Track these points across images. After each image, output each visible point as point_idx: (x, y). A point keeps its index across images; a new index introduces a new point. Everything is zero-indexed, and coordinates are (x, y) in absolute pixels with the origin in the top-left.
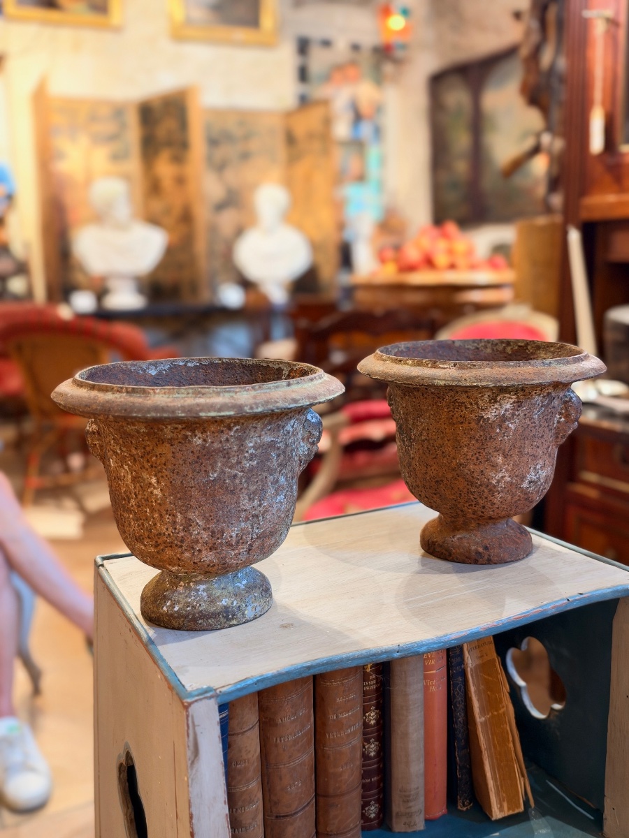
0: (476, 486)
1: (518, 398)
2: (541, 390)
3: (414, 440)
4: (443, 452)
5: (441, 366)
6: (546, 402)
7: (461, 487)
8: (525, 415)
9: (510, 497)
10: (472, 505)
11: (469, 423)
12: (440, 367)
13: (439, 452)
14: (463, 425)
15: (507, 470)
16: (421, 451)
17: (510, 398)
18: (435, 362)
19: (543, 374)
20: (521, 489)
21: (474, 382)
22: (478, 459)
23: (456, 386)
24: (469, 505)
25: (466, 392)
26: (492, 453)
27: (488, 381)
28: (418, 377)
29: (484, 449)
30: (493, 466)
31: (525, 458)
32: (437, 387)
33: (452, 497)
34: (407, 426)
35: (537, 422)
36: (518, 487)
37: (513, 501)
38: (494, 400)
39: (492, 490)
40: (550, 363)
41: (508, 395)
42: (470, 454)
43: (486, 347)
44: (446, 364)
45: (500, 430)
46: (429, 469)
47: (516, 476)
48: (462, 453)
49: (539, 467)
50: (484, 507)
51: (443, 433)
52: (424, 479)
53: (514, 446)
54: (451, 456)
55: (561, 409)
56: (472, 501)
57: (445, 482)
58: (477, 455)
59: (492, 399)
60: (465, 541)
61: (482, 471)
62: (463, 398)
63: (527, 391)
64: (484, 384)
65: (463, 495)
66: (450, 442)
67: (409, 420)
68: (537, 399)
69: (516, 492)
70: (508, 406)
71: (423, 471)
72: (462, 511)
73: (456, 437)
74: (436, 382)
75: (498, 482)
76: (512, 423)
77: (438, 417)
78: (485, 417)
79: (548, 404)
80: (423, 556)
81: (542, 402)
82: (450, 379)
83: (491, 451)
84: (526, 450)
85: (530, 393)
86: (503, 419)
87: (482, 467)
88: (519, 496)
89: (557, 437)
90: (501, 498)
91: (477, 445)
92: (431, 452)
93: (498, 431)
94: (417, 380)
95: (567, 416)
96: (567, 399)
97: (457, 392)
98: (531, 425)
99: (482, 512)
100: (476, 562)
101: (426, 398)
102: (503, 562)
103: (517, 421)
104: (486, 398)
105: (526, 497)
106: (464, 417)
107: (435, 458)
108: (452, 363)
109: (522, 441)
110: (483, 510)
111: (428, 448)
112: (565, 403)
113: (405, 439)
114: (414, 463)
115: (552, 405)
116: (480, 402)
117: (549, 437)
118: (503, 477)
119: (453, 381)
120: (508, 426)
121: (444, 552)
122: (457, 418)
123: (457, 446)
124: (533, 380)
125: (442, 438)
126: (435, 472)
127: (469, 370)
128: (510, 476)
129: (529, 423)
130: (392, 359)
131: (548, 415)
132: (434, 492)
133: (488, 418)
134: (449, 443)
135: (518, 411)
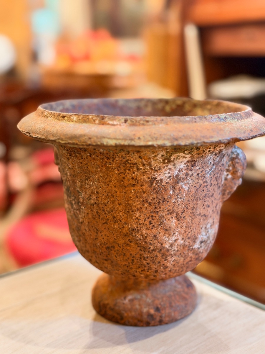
0: (149, 252)
1: (192, 156)
2: (214, 148)
3: (83, 203)
4: (114, 217)
5: (111, 122)
6: (218, 159)
7: (133, 253)
8: (198, 174)
9: (182, 259)
10: (144, 270)
11: (142, 186)
12: (108, 124)
13: (110, 217)
14: (136, 188)
15: (180, 233)
16: (90, 216)
17: (184, 157)
18: (103, 118)
19: (221, 130)
20: (193, 251)
21: (149, 141)
22: (150, 223)
23: (129, 146)
24: (142, 271)
25: (138, 152)
26: (165, 217)
27: (164, 139)
28: (84, 135)
29: (158, 212)
30: (166, 230)
31: (197, 220)
32: (107, 147)
33: (124, 263)
34: (75, 189)
35: (209, 181)
36: (189, 248)
37: (185, 263)
38: (167, 160)
39: (165, 254)
40: (226, 118)
41: (182, 154)
42: (142, 219)
43: (146, 106)
44: (115, 119)
45: (174, 191)
46: (100, 234)
47: (189, 238)
48: (134, 218)
49: (209, 226)
50: (156, 271)
51: (113, 196)
52: (95, 245)
53: (187, 208)
54: (123, 221)
55: (229, 166)
56: (145, 266)
57: (116, 249)
58: (150, 219)
59: (165, 159)
60: (136, 303)
61: (155, 236)
62: (134, 158)
63: (201, 149)
64: (160, 142)
65: (135, 261)
66: (121, 206)
67: (76, 183)
68: (210, 158)
69: (188, 253)
70: (182, 166)
71: (93, 236)
72: (134, 276)
73: (128, 201)
74: (105, 142)
75: (171, 245)
76: (185, 184)
77: (108, 180)
78: (158, 179)
79: (219, 162)
80: (95, 320)
81: (214, 160)
82: (121, 137)
83: (164, 215)
84: (198, 211)
85: (204, 151)
86: (177, 180)
87: (155, 231)
88: (191, 257)
89: (224, 194)
90: (173, 261)
91: (150, 208)
92: (101, 217)
93: (171, 192)
94: (83, 139)
95: (234, 173)
96: (234, 156)
97: (129, 152)
98: (203, 185)
99: (154, 276)
100: (148, 324)
101: (94, 159)
102: (173, 321)
103: (190, 182)
104: (160, 158)
105: (197, 257)
106: (136, 179)
107: (106, 223)
108: (122, 118)
109: (195, 202)
110: (156, 274)
111: (97, 212)
112: (232, 159)
113: (73, 202)
114: (83, 227)
115: (222, 163)
116: (153, 163)
117: (218, 195)
118: (176, 240)
119: (125, 139)
120: (182, 188)
121: (116, 315)
122: (129, 180)
123: (129, 210)
124: (212, 137)
125: (113, 202)
126: (106, 238)
127: (142, 127)
128: (183, 239)
129: (202, 182)
130: (54, 115)
131: (217, 173)
132: (105, 258)
133: (161, 180)
134: (120, 208)
135: (191, 170)
